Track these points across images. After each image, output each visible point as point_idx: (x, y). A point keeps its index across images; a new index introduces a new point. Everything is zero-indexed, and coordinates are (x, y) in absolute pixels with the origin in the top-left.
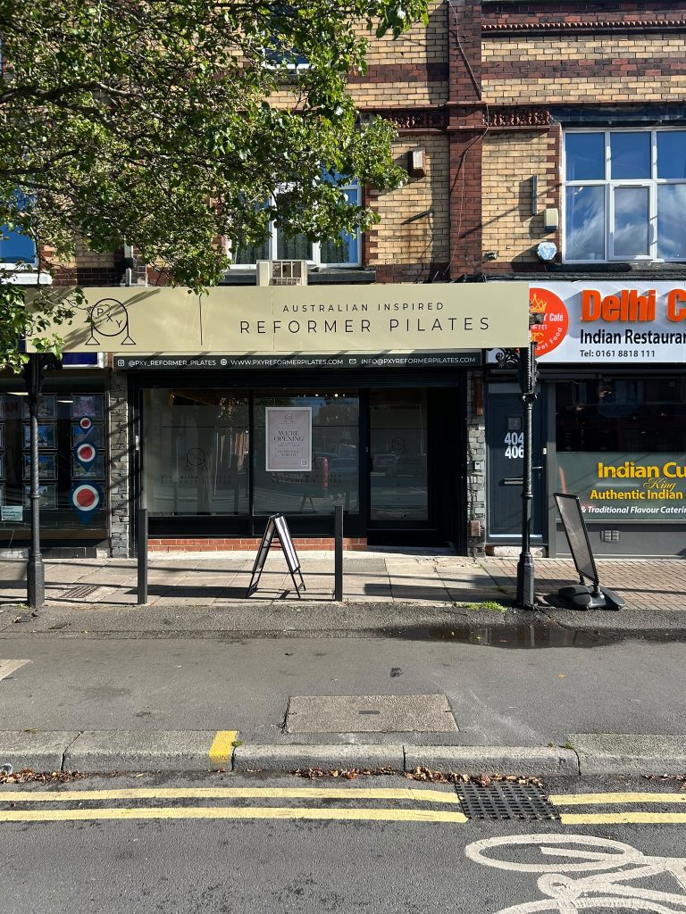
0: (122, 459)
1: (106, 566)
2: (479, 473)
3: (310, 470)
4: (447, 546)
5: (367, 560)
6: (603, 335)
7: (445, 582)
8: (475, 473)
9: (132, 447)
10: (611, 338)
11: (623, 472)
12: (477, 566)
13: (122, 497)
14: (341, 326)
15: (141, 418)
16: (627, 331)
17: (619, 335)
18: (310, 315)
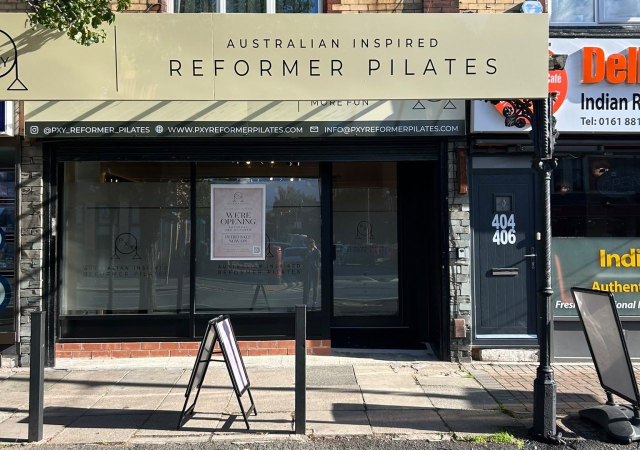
0: (35, 246)
1: (10, 379)
2: (463, 262)
3: (264, 259)
4: (424, 348)
5: (332, 368)
6: (607, 99)
7: (432, 399)
8: (459, 262)
9: (47, 231)
10: (616, 103)
11: (628, 260)
12: (465, 374)
13: (34, 293)
14: (304, 68)
15: (60, 197)
16: (635, 95)
17: (625, 100)
18: (263, 53)
